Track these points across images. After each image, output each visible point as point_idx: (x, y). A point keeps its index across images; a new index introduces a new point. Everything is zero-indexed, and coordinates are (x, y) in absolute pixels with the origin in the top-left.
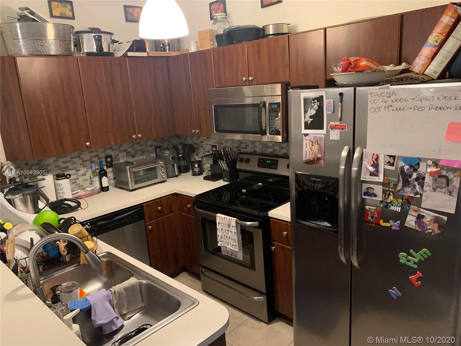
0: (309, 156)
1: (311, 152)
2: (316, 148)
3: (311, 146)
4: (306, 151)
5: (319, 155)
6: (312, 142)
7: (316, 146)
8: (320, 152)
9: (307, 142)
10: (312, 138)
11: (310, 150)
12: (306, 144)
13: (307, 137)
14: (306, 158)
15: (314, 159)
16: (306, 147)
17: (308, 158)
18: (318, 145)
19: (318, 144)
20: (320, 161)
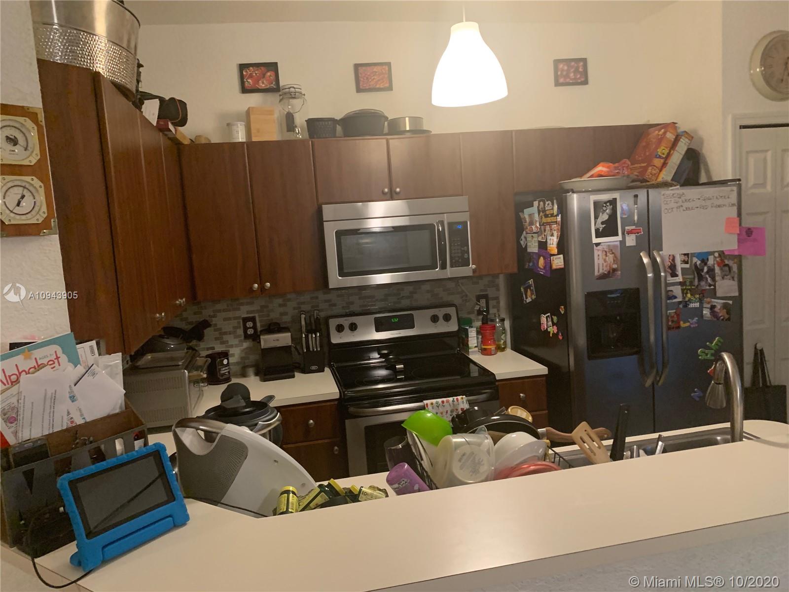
0: (603, 269)
1: (605, 264)
2: (610, 257)
3: (604, 257)
4: (599, 264)
5: (615, 266)
6: (606, 252)
7: (611, 255)
8: (615, 262)
9: (600, 253)
10: (605, 247)
11: (603, 262)
12: (599, 255)
13: (599, 247)
14: (599, 272)
15: (609, 272)
16: (599, 259)
17: (601, 271)
18: (613, 255)
19: (613, 253)
20: (616, 272)
